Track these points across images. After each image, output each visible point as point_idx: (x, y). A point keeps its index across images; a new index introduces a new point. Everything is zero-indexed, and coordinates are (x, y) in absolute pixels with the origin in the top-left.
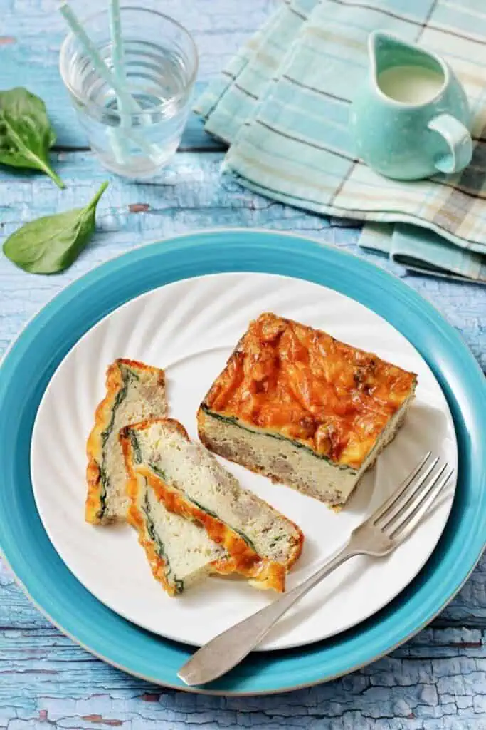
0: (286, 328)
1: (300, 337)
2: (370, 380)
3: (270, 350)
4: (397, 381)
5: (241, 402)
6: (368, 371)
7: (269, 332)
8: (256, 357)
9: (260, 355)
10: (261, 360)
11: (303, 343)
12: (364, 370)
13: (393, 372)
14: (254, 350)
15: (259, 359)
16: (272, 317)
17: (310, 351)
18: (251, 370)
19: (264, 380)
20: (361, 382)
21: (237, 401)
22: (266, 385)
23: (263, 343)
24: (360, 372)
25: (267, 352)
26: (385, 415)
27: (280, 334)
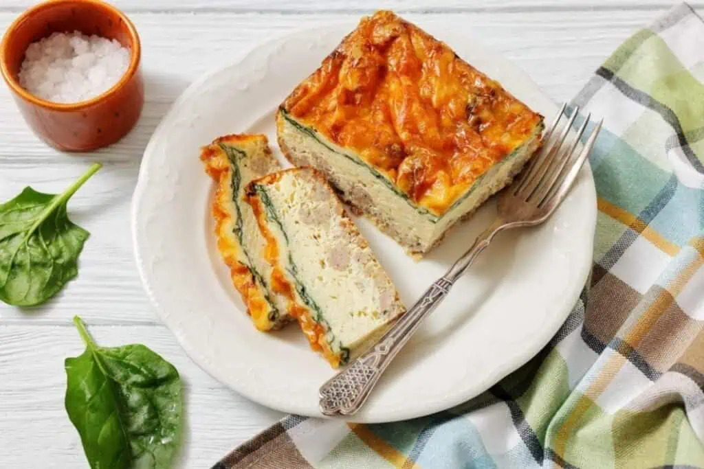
0: (402, 33)
1: (416, 47)
2: (485, 114)
3: (376, 56)
4: (516, 120)
5: (325, 112)
6: (484, 103)
7: (381, 34)
8: (356, 62)
9: (361, 60)
10: (360, 65)
11: (419, 54)
12: (480, 101)
13: (516, 108)
14: (355, 52)
15: (358, 64)
16: (390, 17)
17: (424, 65)
18: (346, 78)
19: (357, 91)
20: (473, 114)
21: (322, 110)
22: (358, 96)
23: (368, 46)
24: (475, 101)
25: (369, 58)
26: (489, 158)
27: (393, 38)
